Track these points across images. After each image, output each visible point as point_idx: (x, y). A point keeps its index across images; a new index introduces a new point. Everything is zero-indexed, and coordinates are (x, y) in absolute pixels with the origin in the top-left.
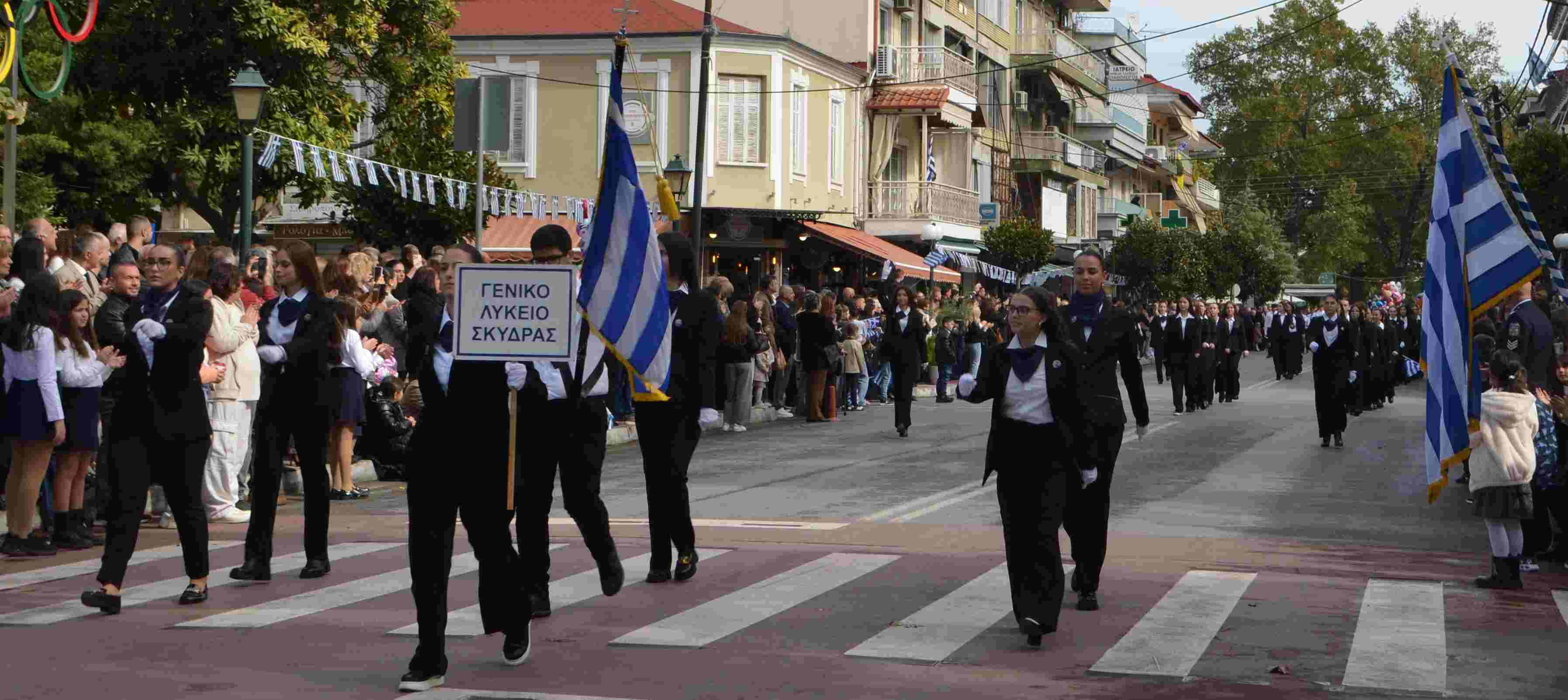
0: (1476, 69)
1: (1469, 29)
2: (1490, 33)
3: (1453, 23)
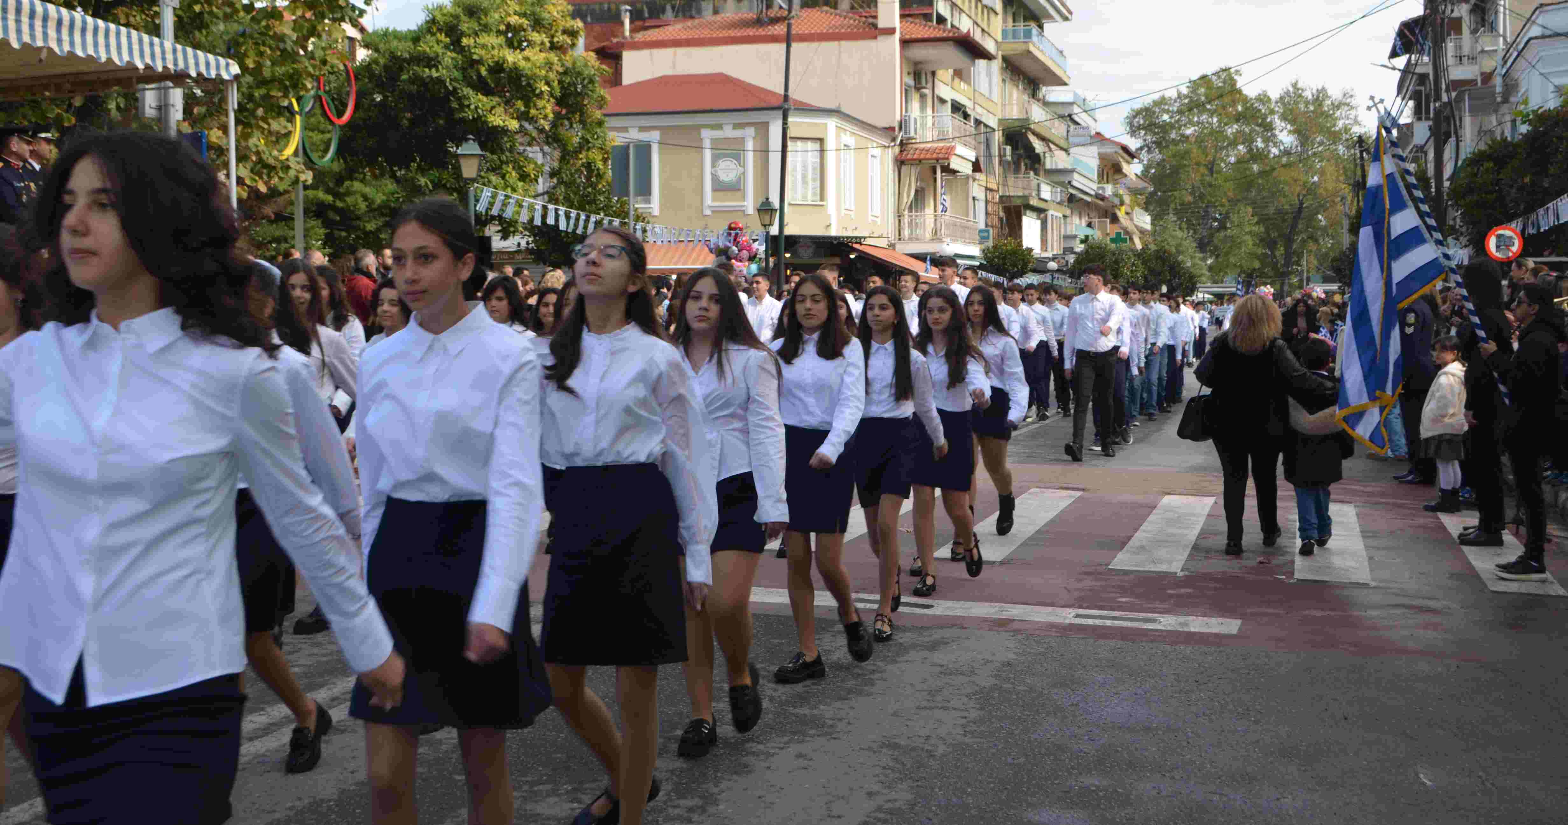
0: (1340, 124)
1: (1335, 93)
2: (1351, 96)
3: (1323, 89)
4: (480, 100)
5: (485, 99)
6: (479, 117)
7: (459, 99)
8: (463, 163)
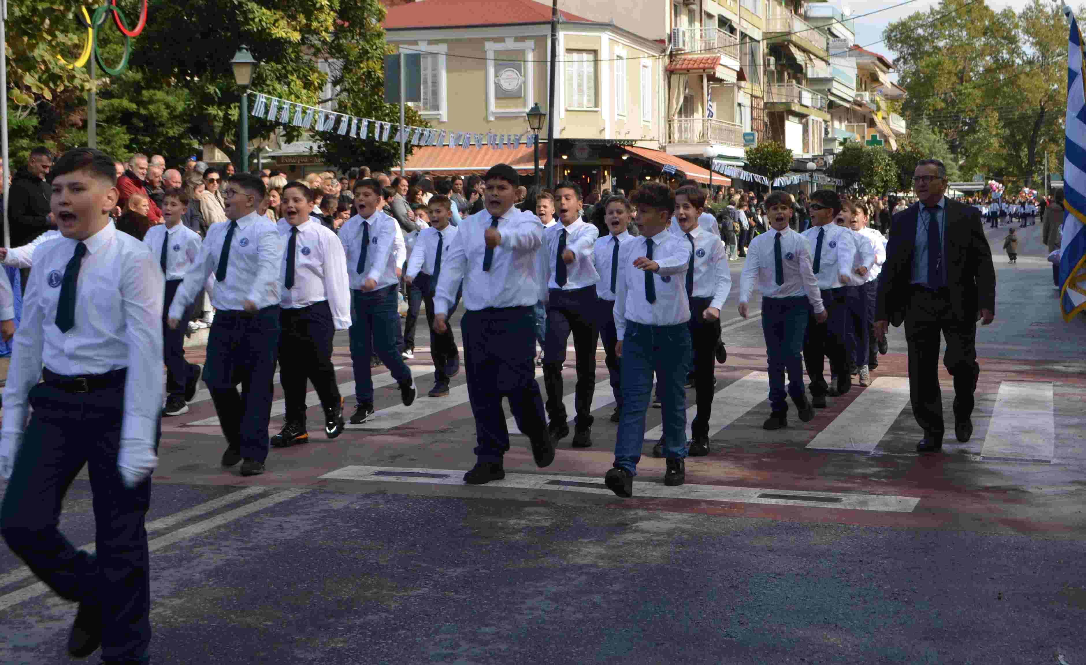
4: (264, 14)
5: (268, 13)
7: (245, 13)
8: (236, 71)
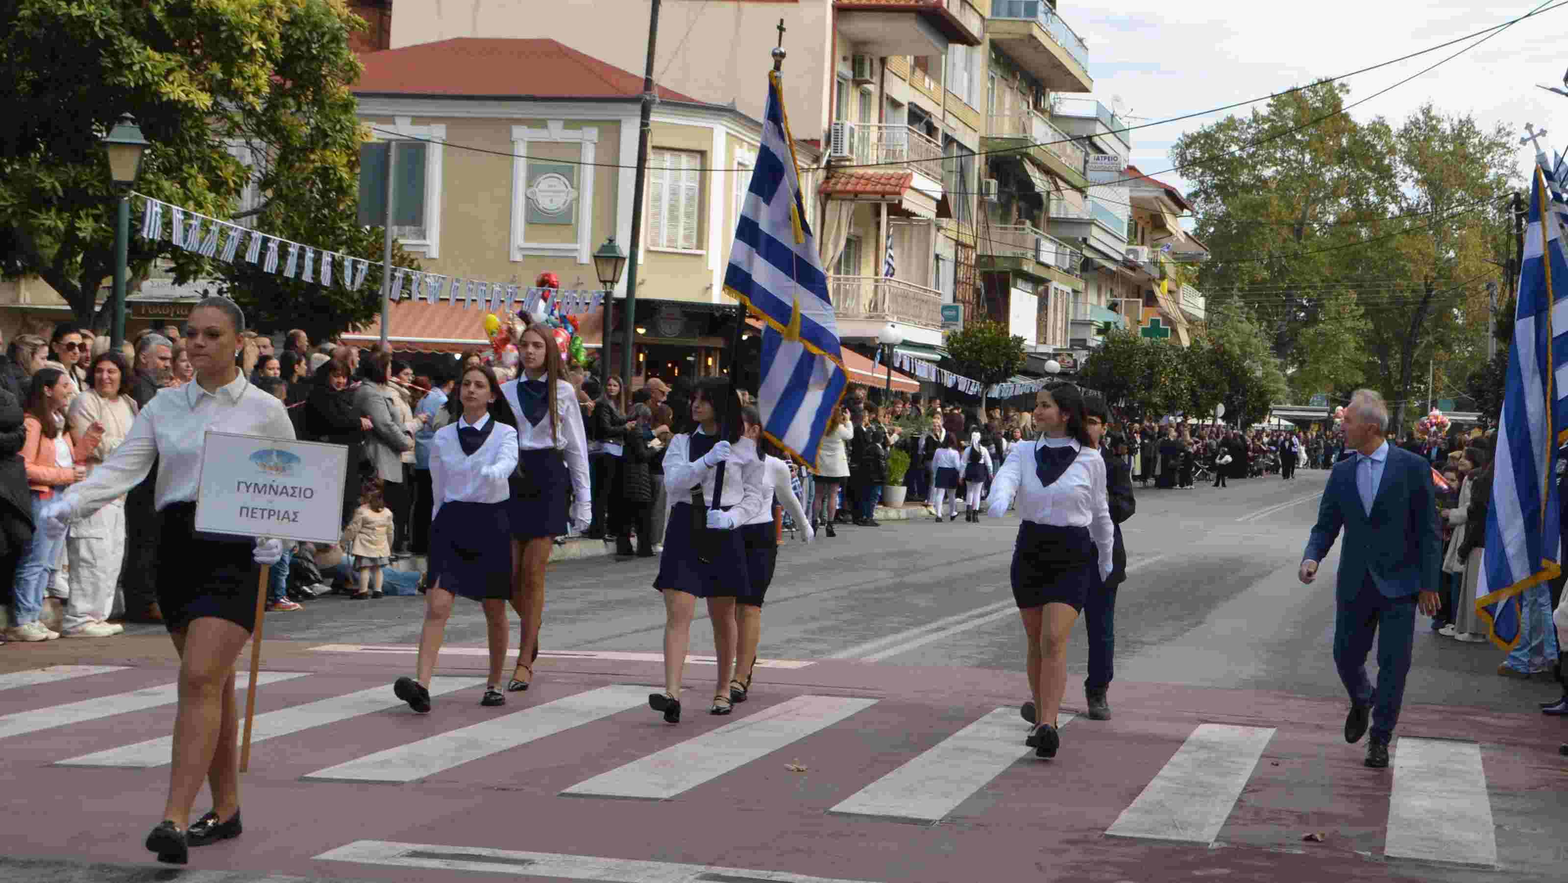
4: (148, 58)
5: (157, 56)
6: (147, 85)
7: (115, 54)
8: (112, 155)
